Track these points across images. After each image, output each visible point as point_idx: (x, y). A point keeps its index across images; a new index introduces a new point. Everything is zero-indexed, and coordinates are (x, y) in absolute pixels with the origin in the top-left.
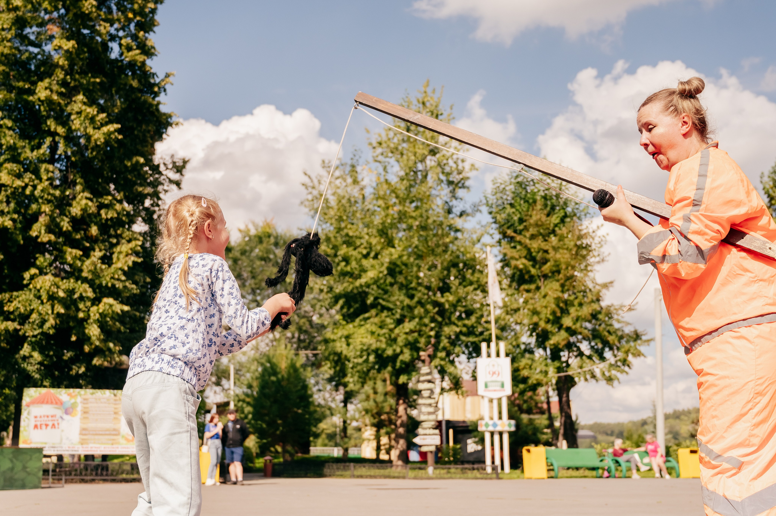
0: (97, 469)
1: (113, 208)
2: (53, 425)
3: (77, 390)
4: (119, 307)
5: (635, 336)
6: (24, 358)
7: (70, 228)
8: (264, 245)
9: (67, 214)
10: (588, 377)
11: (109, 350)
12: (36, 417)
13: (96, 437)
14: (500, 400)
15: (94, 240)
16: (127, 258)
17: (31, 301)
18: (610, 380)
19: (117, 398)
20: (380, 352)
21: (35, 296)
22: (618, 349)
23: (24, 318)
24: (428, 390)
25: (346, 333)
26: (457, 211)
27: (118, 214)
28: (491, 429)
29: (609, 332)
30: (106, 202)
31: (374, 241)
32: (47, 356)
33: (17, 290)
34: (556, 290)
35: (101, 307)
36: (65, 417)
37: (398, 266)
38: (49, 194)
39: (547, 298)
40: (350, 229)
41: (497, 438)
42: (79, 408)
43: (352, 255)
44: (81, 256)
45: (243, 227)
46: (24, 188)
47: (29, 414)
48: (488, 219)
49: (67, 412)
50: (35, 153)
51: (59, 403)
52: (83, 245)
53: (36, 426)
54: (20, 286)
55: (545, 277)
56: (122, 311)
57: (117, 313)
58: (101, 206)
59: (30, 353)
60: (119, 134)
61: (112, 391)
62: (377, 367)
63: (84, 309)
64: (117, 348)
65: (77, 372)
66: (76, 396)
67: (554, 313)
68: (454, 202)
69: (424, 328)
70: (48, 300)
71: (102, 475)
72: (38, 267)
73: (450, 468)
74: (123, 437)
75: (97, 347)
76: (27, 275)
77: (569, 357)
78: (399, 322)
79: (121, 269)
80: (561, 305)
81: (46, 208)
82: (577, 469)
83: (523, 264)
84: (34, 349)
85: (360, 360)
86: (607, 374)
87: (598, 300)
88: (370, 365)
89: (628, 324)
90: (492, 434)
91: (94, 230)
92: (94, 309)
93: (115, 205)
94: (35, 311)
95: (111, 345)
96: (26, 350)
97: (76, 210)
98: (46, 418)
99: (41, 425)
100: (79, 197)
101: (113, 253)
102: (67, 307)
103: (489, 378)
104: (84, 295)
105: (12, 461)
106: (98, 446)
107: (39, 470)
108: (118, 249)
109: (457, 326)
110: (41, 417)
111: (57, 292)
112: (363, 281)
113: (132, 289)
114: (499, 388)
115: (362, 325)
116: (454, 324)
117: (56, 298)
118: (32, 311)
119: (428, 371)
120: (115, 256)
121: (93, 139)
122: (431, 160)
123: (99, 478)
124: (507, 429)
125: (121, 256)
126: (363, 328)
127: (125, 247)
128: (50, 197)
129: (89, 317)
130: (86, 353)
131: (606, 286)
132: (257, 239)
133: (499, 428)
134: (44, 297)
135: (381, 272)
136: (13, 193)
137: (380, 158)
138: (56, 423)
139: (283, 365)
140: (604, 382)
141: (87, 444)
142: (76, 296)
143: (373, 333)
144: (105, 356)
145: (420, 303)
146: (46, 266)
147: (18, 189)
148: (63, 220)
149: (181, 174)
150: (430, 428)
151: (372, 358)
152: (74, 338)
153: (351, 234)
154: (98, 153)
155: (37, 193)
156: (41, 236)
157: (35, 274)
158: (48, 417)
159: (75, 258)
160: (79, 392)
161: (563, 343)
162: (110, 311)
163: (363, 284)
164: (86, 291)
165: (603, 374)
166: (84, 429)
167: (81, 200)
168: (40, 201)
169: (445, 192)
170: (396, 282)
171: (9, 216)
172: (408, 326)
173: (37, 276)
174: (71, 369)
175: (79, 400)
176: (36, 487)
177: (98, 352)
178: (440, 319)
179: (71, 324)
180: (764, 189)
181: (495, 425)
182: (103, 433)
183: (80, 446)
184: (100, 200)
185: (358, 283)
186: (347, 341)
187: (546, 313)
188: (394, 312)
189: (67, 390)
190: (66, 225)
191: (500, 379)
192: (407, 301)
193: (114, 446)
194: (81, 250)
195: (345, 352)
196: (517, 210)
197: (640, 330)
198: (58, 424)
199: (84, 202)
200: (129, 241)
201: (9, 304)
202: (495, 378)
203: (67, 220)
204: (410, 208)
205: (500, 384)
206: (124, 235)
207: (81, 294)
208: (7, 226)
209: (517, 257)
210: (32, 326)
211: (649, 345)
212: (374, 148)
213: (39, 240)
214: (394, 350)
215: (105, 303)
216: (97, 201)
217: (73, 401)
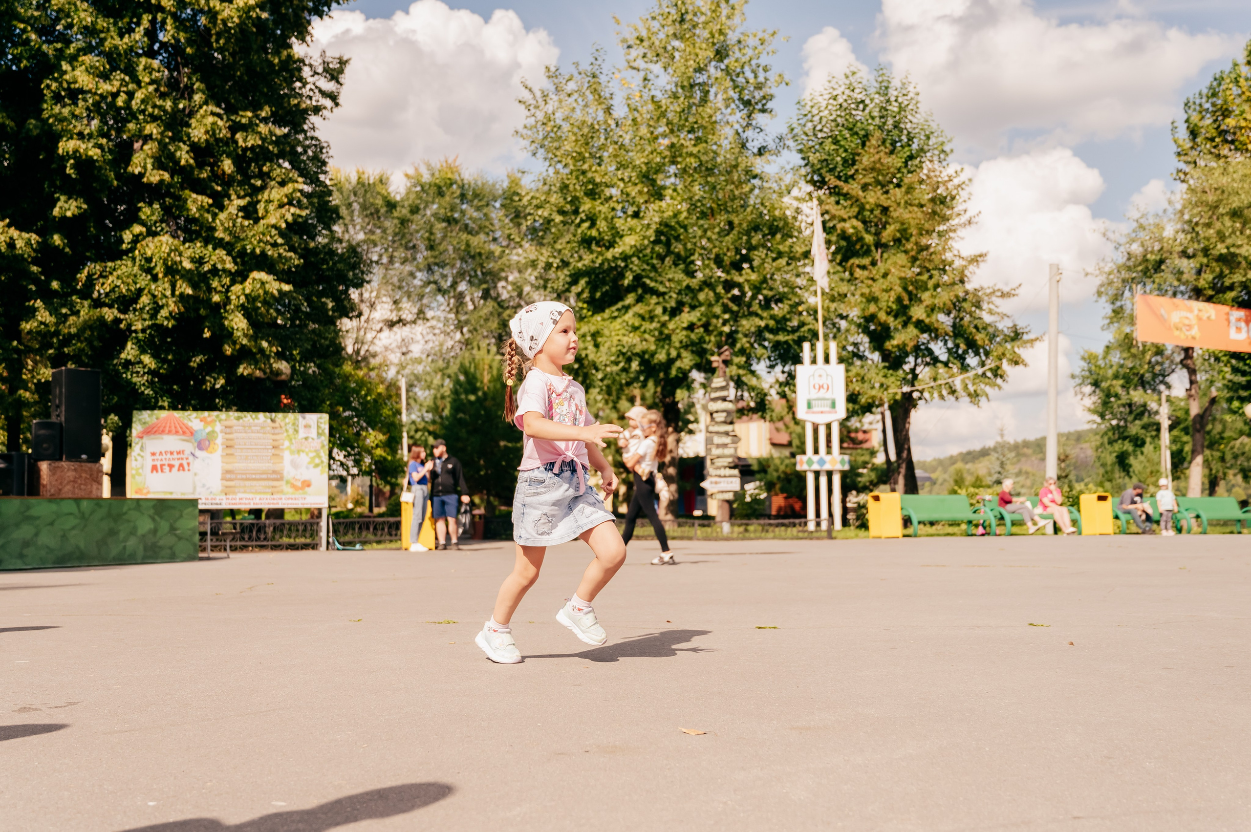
0: (251, 531)
1: (253, 130)
2: (181, 465)
3: (215, 413)
4: (274, 286)
5: (1012, 335)
6: (128, 364)
7: (192, 161)
8: (447, 198)
9: (185, 139)
10: (944, 392)
11: (262, 351)
12: (153, 454)
13: (248, 483)
14: (829, 426)
15: (227, 181)
16: (283, 210)
17: (135, 276)
18: (974, 396)
19: (277, 425)
20: (647, 356)
21: (141, 267)
22: (987, 354)
23: (127, 302)
24: (723, 411)
25: (593, 329)
26: (753, 146)
27: (263, 140)
28: (816, 467)
29: (976, 327)
30: (244, 121)
31: (633, 191)
32: (164, 361)
33: (113, 260)
34: (903, 267)
35: (248, 286)
36: (198, 453)
37: (672, 228)
38: (155, 106)
39: (889, 277)
40: (596, 171)
41: (823, 480)
42: (219, 440)
43: (600, 212)
44: (210, 206)
45: (411, 171)
46: (115, 95)
47: (142, 449)
48: (796, 159)
49: (200, 446)
50: (126, 39)
51: (188, 432)
52: (212, 188)
53: (154, 468)
54: (115, 253)
55: (884, 247)
56: (280, 291)
57: (272, 295)
58: (235, 128)
59: (136, 357)
60: (262, 9)
61: (268, 414)
62: (642, 378)
63: (220, 288)
64: (274, 349)
65: (213, 388)
66: (213, 421)
67: (899, 300)
68: (750, 133)
69: (714, 321)
70: (165, 275)
71: (258, 539)
72: (143, 223)
73: (747, 525)
74: (288, 482)
75: (243, 346)
76: (127, 236)
77: (916, 365)
78: (674, 312)
79: (274, 226)
80: (911, 288)
81: (152, 129)
82: (932, 524)
83: (854, 227)
84: (143, 351)
85: (615, 369)
86: (971, 388)
87: (962, 282)
88: (632, 375)
89: (1004, 316)
90: (817, 474)
91: (227, 166)
92: (237, 288)
93: (257, 125)
94: (146, 291)
95: (265, 344)
96: (130, 351)
97: (198, 132)
98: (169, 456)
99: (162, 466)
100: (202, 111)
101: (258, 202)
102: (194, 286)
103: (814, 395)
104: (219, 266)
105: (154, 520)
106: (250, 496)
107: (194, 533)
108: (266, 195)
109: (762, 318)
110: (161, 453)
111: (181, 262)
112: (617, 251)
113: (291, 258)
114: (828, 409)
115: (615, 318)
116: (757, 315)
117: (177, 272)
118: (140, 292)
119: (724, 384)
120: (261, 208)
121: (220, 17)
122: (716, 68)
123: (254, 543)
124: (839, 467)
125: (271, 207)
126: (619, 320)
127: (276, 194)
128: (156, 111)
129: (228, 301)
130: (227, 356)
131: (975, 260)
132: (434, 189)
133: (828, 467)
134: (159, 270)
135: (644, 237)
136: (96, 104)
137: (640, 63)
138: (185, 463)
139: (486, 378)
140: (968, 399)
141: (235, 493)
142: (207, 267)
143: (635, 329)
144: (256, 363)
145: (707, 284)
146: (156, 222)
147: (106, 98)
148: (180, 148)
149: (338, 82)
150: (725, 467)
151: (635, 365)
152: (207, 334)
153: (598, 180)
154: (228, 40)
155: (135, 104)
156: (147, 174)
157: (141, 234)
158: (172, 453)
159: (201, 208)
160: (217, 416)
161: (911, 344)
162: (261, 292)
163: (617, 255)
164: (223, 262)
165: (966, 387)
166: (228, 472)
167: (203, 117)
168: (141, 117)
169: (737, 117)
170: (669, 252)
171: (93, 142)
172: (687, 317)
173: (144, 238)
174: (204, 382)
175: (218, 427)
176: (192, 558)
177: (244, 354)
178: (735, 308)
179: (202, 312)
180: (1187, 121)
181: (822, 462)
182: (258, 477)
183: (224, 497)
184: (233, 118)
185: (609, 255)
186: (595, 340)
187: (888, 300)
188: (667, 297)
189: (200, 413)
190: (184, 156)
191: (829, 395)
192: (686, 281)
193: (275, 496)
194: (209, 196)
195: (591, 357)
196: (841, 146)
197: (1021, 324)
198: (188, 464)
199: (211, 119)
200: (282, 184)
201: (101, 280)
202: (822, 394)
203: (186, 148)
204: (686, 140)
205: (829, 402)
206: (274, 174)
207: (214, 265)
208: (91, 157)
209: (845, 217)
210: (140, 314)
211: (1032, 347)
212: (629, 47)
213: (145, 180)
214: (668, 354)
215: (254, 279)
216: (229, 120)
217: (209, 429)
